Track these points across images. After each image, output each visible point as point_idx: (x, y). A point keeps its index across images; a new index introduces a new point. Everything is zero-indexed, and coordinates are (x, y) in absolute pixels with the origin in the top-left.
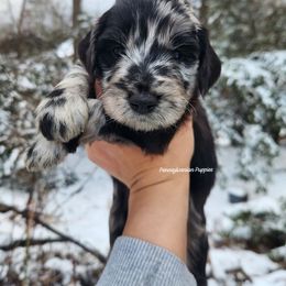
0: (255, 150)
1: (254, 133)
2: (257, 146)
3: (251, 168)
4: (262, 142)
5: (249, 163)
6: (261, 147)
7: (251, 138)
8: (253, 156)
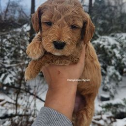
0: (111, 77)
1: (111, 70)
2: (112, 75)
3: (108, 86)
4: (115, 74)
5: (108, 83)
6: (114, 76)
7: (110, 72)
8: (110, 80)
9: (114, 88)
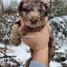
2: (60, 37)
3: (58, 42)
5: (58, 41)
8: (59, 39)
9: (61, 43)
